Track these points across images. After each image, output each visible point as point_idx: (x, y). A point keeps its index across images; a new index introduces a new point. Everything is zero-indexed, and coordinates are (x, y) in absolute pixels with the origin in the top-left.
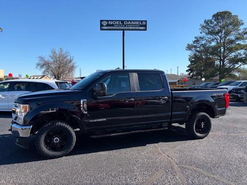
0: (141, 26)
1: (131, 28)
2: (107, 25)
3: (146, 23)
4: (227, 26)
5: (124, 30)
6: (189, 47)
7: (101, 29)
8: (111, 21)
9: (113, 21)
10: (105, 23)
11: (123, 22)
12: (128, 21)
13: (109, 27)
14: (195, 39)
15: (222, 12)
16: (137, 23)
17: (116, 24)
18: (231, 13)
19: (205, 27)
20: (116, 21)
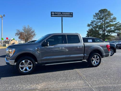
0: (70, 15)
1: (65, 16)
2: (54, 14)
3: (73, 13)
4: (106, 16)
5: (62, 17)
6: (89, 25)
7: (51, 16)
8: (56, 12)
9: (57, 12)
10: (53, 13)
11: (62, 13)
12: (64, 13)
13: (55, 15)
14: (91, 22)
15: (103, 10)
16: (69, 13)
17: (59, 14)
18: (107, 10)
19: (95, 16)
20: (59, 12)
